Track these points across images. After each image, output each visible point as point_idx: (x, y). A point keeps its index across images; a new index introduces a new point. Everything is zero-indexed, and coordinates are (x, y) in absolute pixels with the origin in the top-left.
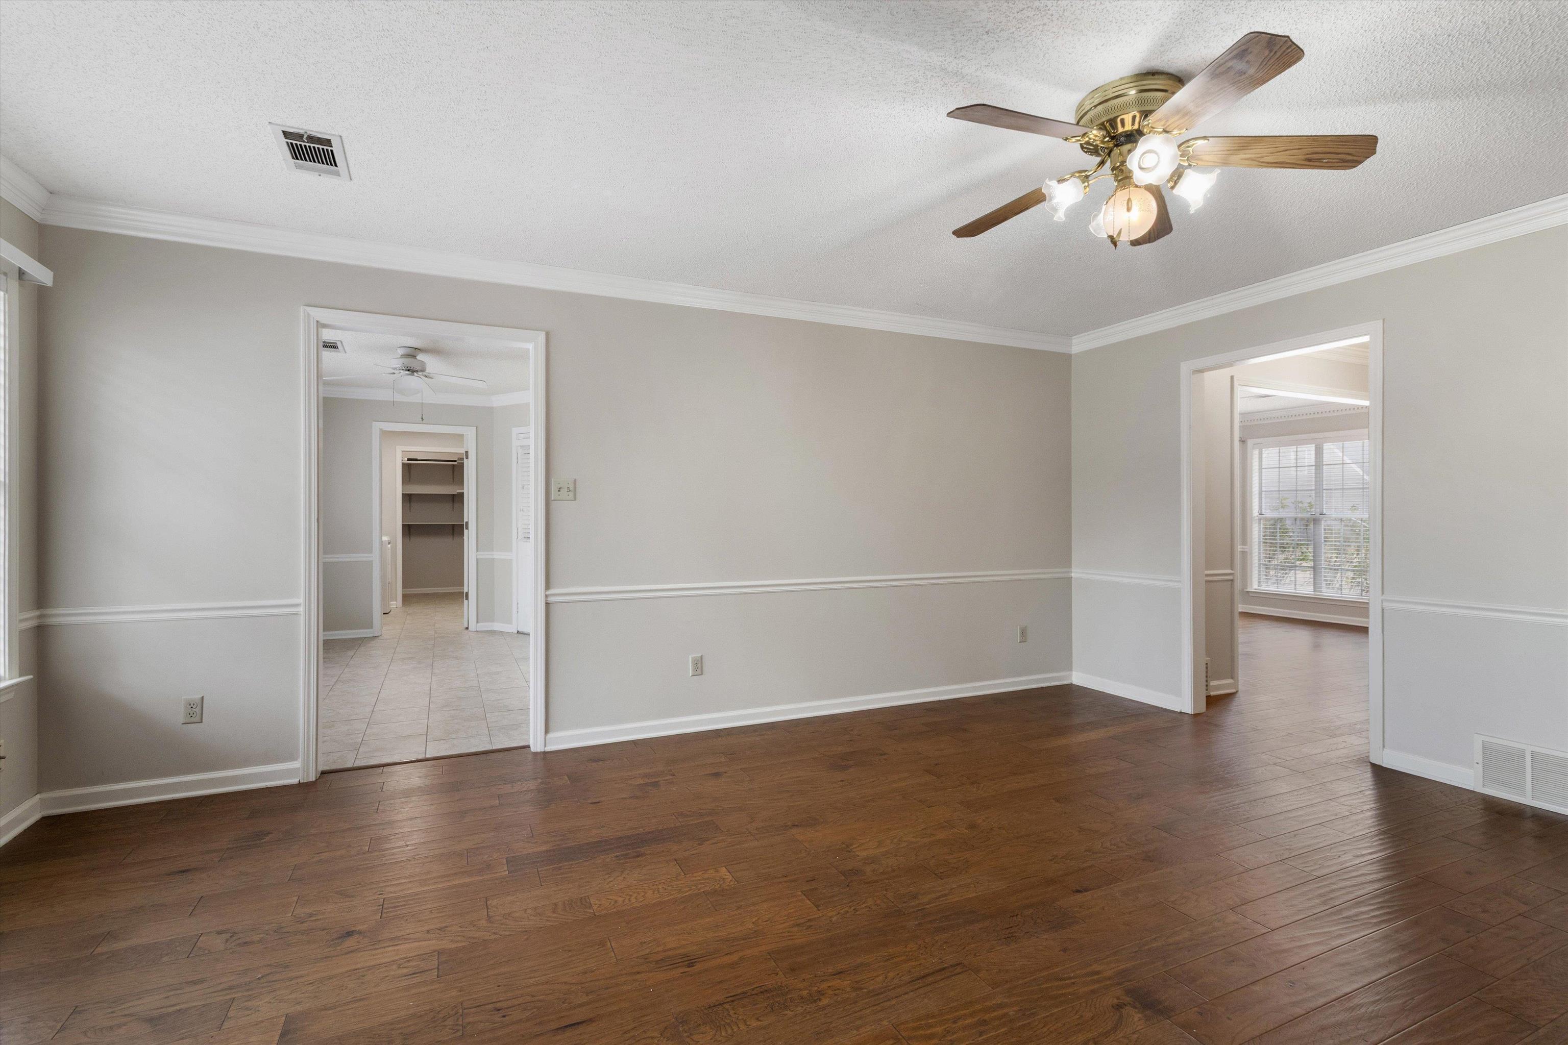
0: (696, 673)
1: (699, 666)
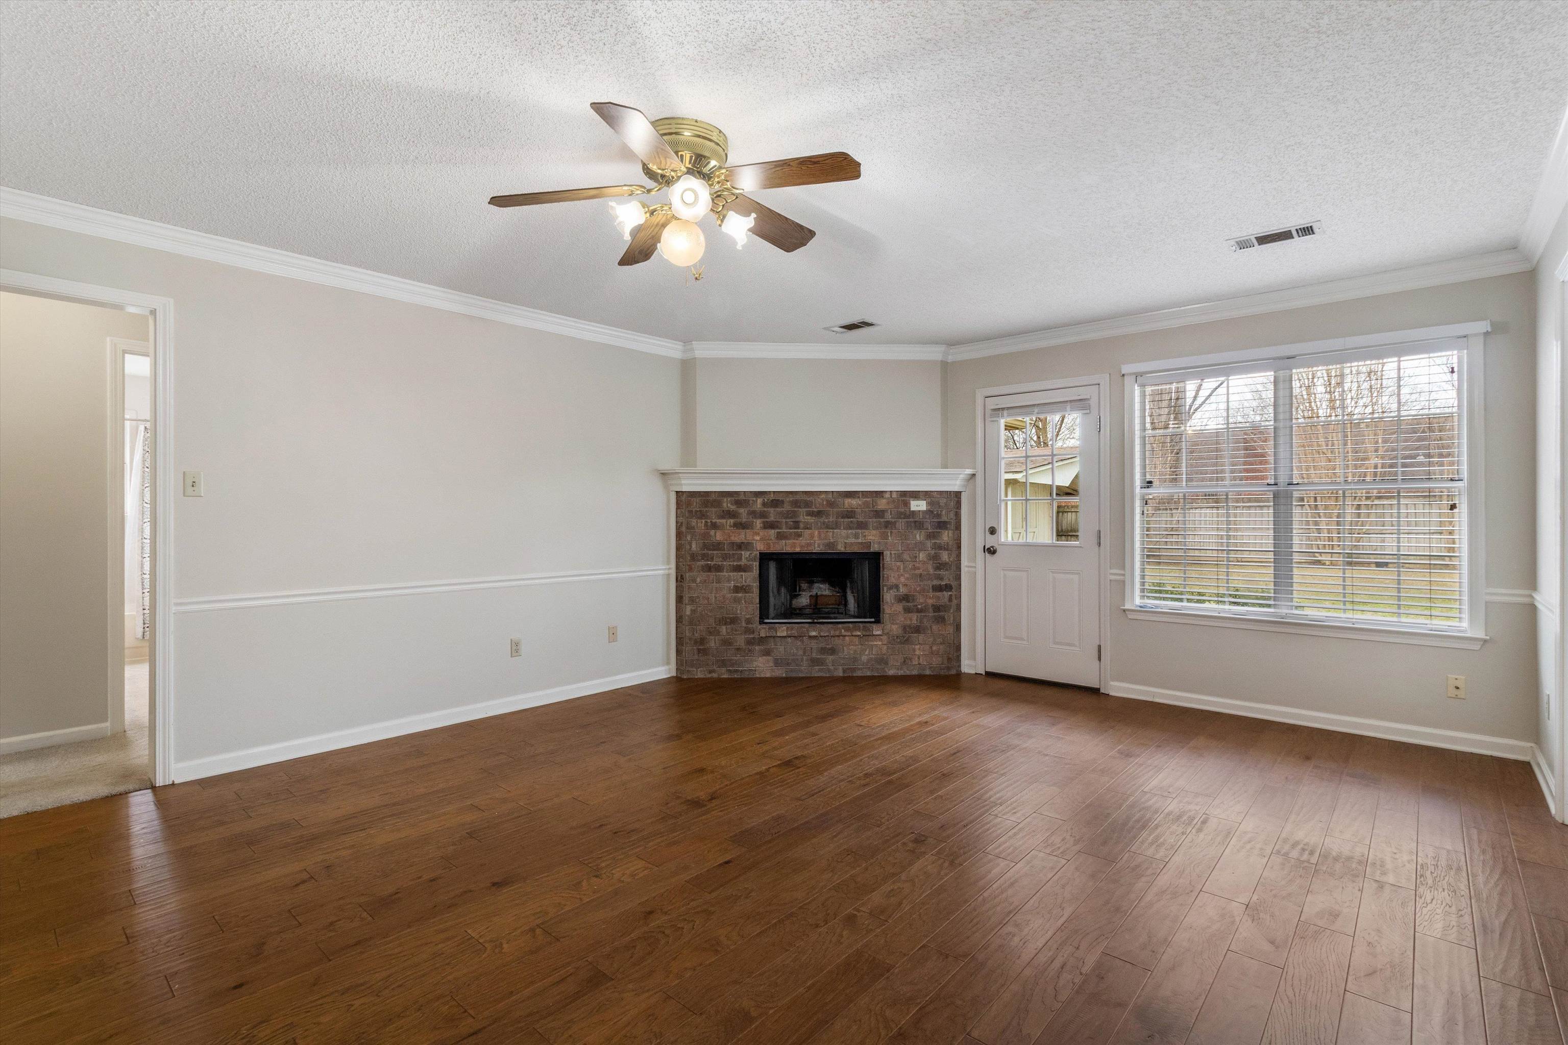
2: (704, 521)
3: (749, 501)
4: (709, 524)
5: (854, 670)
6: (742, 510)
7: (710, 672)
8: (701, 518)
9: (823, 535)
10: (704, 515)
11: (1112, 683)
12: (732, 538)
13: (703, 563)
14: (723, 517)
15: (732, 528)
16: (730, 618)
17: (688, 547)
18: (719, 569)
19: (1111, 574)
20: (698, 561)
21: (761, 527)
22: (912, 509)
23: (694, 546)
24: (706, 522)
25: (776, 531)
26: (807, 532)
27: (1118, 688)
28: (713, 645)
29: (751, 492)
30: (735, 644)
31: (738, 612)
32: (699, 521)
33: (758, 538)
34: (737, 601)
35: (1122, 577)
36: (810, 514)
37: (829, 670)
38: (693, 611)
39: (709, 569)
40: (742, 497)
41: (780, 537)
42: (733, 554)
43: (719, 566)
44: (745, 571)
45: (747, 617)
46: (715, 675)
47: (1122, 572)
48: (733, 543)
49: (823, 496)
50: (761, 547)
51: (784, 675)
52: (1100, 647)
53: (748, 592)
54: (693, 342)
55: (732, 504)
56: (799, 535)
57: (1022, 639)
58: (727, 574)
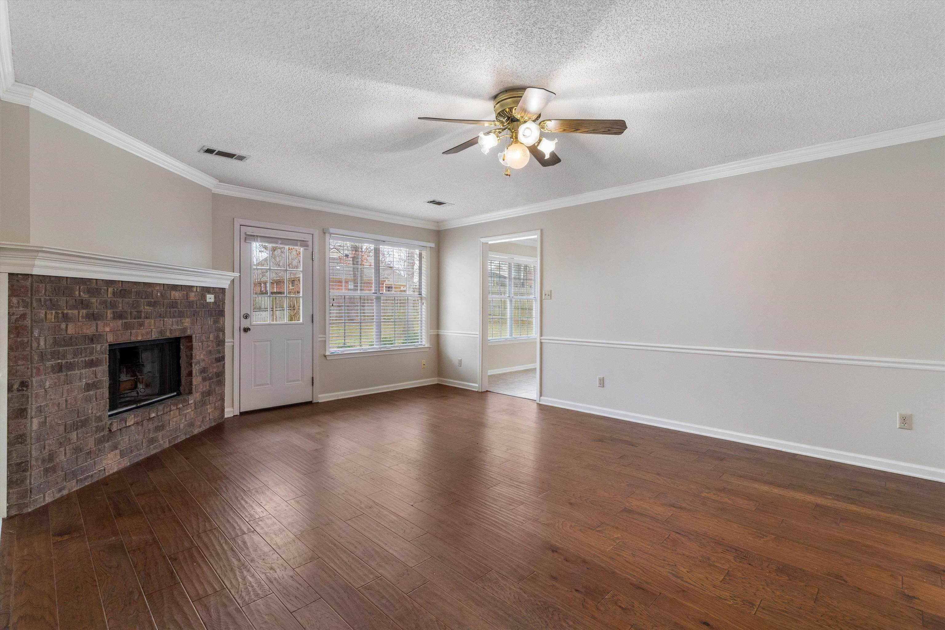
0: (600, 386)
1: (602, 382)
2: (54, 312)
3: (101, 289)
4: (60, 315)
5: (175, 438)
6: (94, 300)
7: (60, 490)
8: (52, 309)
9: (157, 324)
10: (54, 305)
11: (319, 396)
12: (85, 331)
13: (52, 363)
14: (75, 307)
15: (84, 320)
16: (81, 421)
17: (35, 345)
18: (70, 367)
19: (320, 337)
20: (49, 360)
21: (111, 318)
22: (208, 301)
23: (42, 343)
24: (56, 313)
25: (124, 321)
26: (147, 321)
27: (323, 398)
28: (62, 457)
29: (103, 280)
30: (86, 448)
31: (90, 411)
32: (48, 312)
33: (108, 329)
34: (88, 400)
35: (324, 339)
36: (149, 304)
37: (160, 445)
38: (43, 424)
39: (60, 368)
40: (94, 285)
41: (127, 327)
42: (85, 349)
43: (71, 363)
44: (97, 366)
45: (98, 415)
46: (65, 492)
47: (324, 336)
48: (85, 336)
49: (158, 288)
50: (111, 339)
51: (129, 464)
52: (313, 378)
53: (100, 388)
54: (36, 88)
55: (84, 293)
56: (141, 325)
57: (268, 384)
58: (79, 372)
